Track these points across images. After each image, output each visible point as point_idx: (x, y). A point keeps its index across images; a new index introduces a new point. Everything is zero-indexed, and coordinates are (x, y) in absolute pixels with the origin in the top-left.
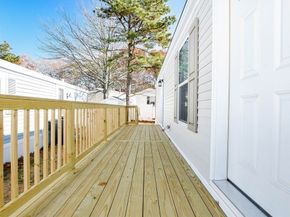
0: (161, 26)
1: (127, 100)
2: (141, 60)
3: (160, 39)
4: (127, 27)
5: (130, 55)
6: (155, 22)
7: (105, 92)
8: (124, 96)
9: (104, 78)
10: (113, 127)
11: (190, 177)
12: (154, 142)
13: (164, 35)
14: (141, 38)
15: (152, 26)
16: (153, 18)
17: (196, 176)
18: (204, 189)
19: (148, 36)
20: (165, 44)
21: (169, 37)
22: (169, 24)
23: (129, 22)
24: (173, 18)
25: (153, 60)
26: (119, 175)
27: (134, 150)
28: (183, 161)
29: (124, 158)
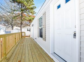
0: (32, 9)
1: (21, 30)
2: (26, 18)
3: (32, 12)
4: (21, 7)
5: (22, 16)
6: (30, 7)
7: (12, 27)
8: (20, 29)
9: (12, 22)
10: (18, 40)
11: (44, 53)
12: (32, 44)
13: (33, 11)
14: (25, 11)
15: (29, 8)
16: (29, 6)
17: (46, 53)
18: (49, 56)
19: (28, 11)
20: (33, 14)
21: (34, 12)
22: (34, 8)
23: (21, 6)
24: (35, 7)
25: (30, 18)
26: (24, 57)
27: (27, 47)
28: (42, 49)
29: (24, 51)
